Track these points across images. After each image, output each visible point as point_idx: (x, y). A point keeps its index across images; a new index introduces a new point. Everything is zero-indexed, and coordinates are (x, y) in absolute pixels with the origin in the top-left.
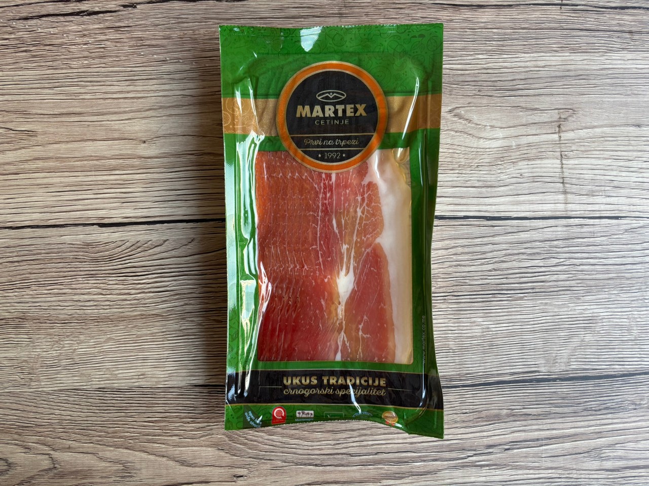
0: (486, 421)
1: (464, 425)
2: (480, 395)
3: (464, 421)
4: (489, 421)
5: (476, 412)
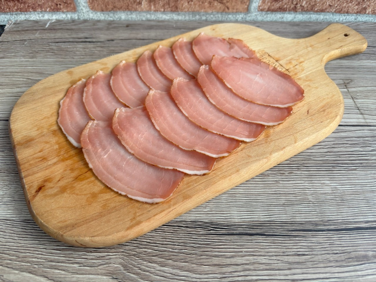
0: (357, 261)
1: (338, 264)
2: (345, 238)
3: (337, 261)
4: (359, 261)
5: (346, 253)
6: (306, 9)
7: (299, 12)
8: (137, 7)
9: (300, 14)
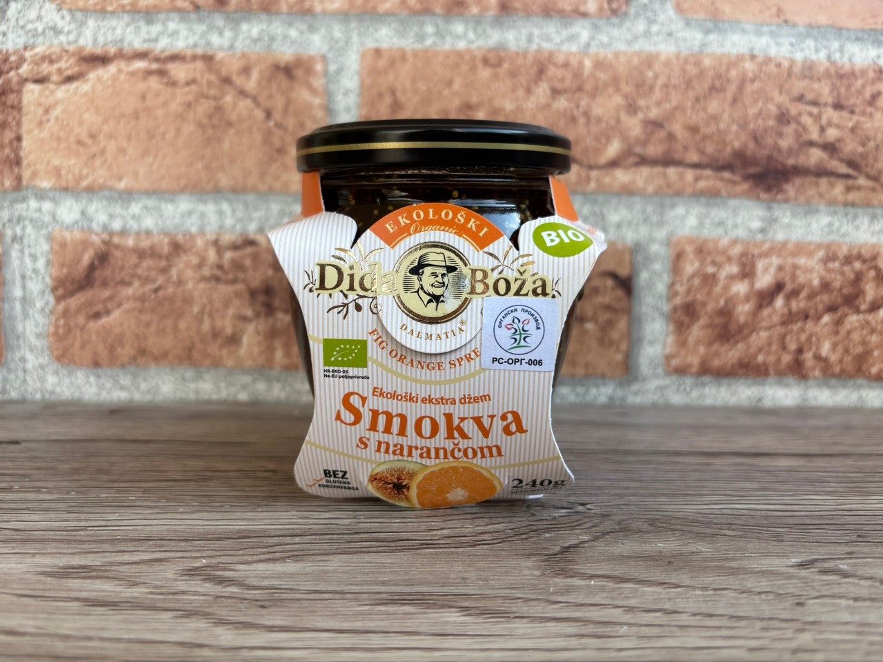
6: (837, 369)
7: (815, 378)
8: (224, 352)
9: (819, 386)
